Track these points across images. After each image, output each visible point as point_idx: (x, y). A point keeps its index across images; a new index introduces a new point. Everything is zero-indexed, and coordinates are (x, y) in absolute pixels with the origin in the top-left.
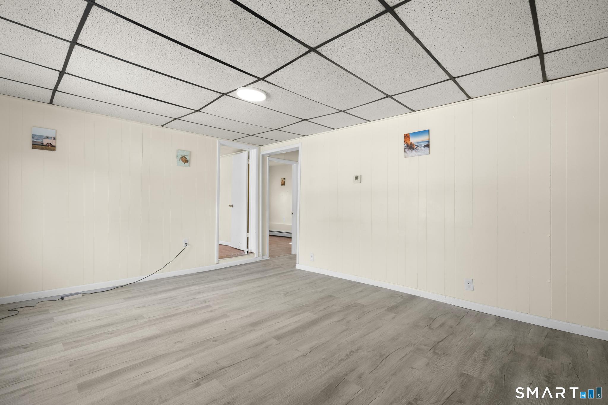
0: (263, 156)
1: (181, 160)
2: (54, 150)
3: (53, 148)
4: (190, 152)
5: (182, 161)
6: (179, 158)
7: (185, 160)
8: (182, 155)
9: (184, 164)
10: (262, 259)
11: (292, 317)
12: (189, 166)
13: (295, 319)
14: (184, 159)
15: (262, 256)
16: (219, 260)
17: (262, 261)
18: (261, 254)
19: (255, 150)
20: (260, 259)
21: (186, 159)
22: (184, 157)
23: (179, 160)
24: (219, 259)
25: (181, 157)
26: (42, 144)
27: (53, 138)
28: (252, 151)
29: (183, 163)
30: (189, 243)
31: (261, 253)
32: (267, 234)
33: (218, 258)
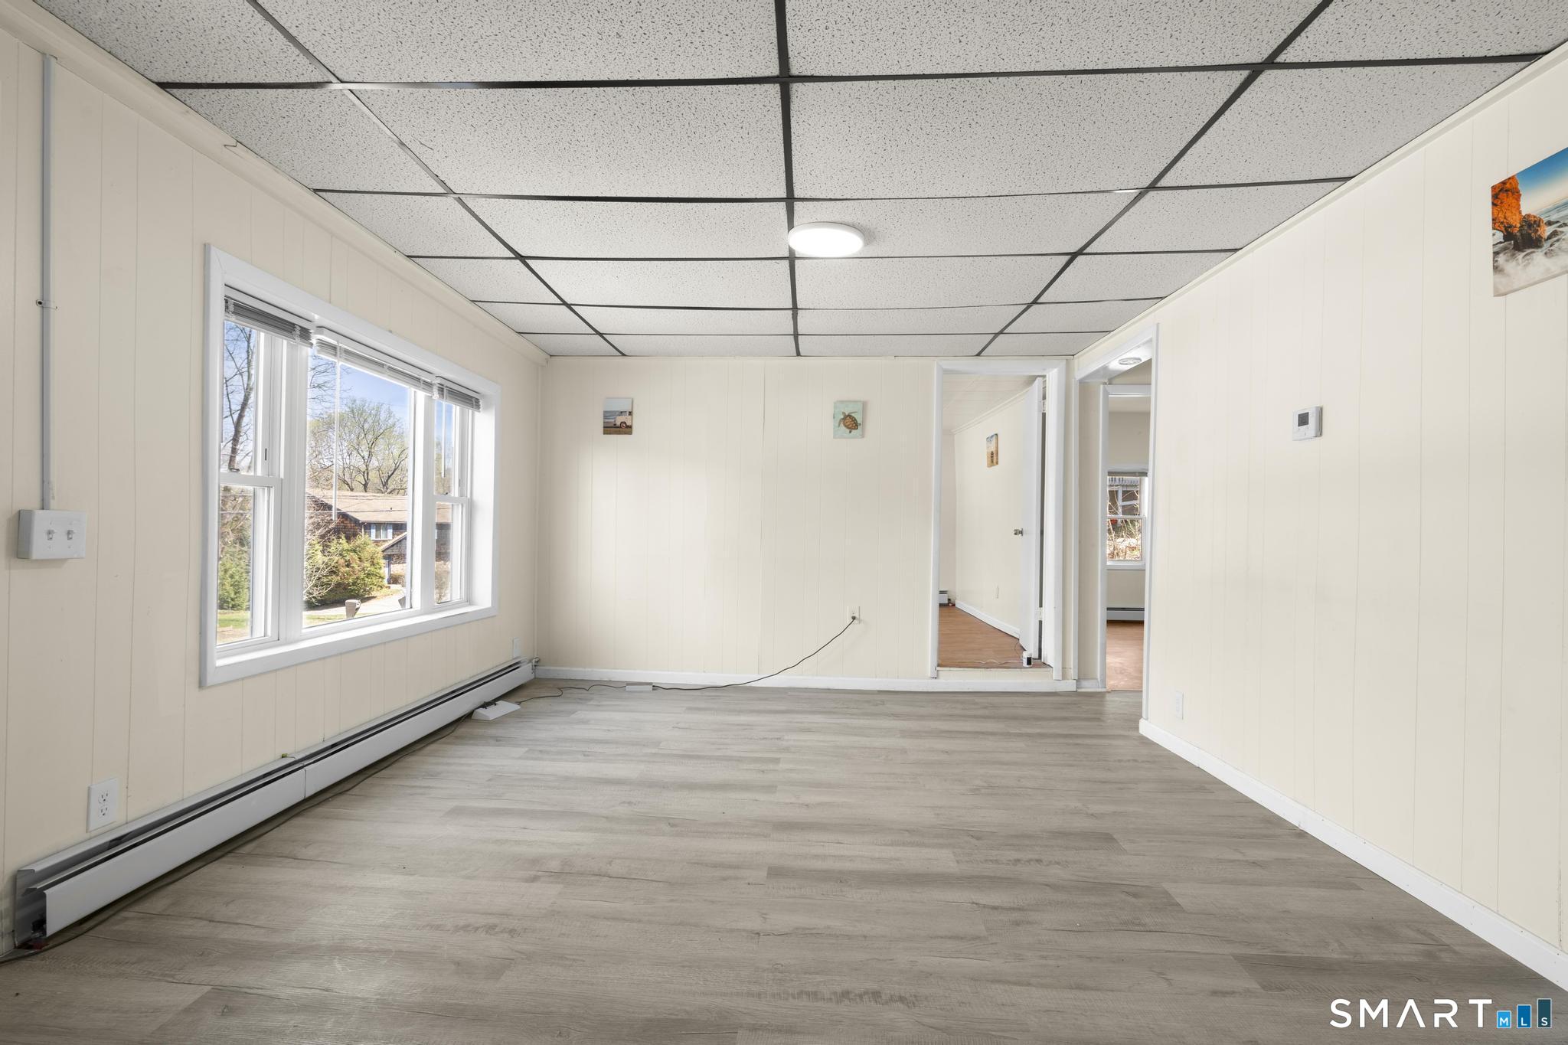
0: (1083, 384)
1: (842, 425)
2: (630, 433)
3: (628, 429)
4: (864, 405)
5: (845, 426)
6: (838, 421)
7: (851, 423)
8: (844, 413)
9: (850, 432)
10: (1077, 688)
11: (892, 845)
12: (863, 436)
13: (891, 852)
14: (849, 420)
15: (1077, 681)
16: (938, 668)
17: (1075, 693)
18: (1072, 672)
19: (1056, 370)
20: (1069, 686)
21: (854, 420)
22: (849, 416)
23: (837, 425)
24: (939, 665)
25: (842, 417)
26: (615, 426)
27: (628, 413)
28: (1050, 373)
29: (848, 431)
30: (862, 618)
31: (1072, 670)
32: (1100, 616)
33: (936, 665)
